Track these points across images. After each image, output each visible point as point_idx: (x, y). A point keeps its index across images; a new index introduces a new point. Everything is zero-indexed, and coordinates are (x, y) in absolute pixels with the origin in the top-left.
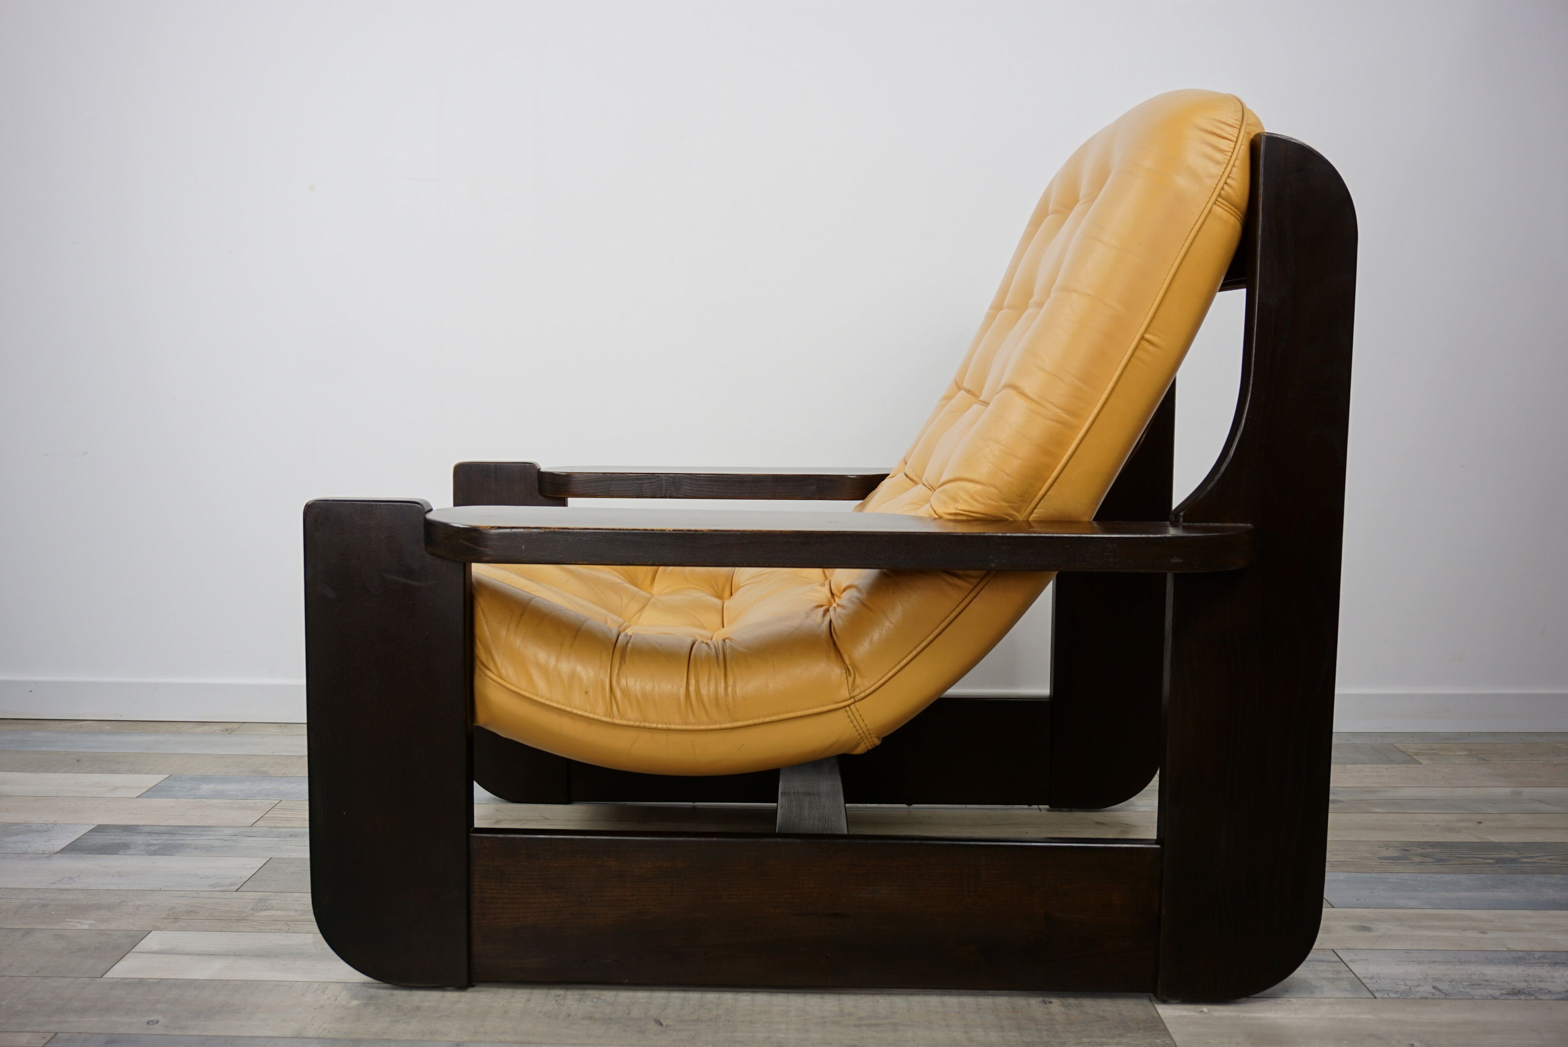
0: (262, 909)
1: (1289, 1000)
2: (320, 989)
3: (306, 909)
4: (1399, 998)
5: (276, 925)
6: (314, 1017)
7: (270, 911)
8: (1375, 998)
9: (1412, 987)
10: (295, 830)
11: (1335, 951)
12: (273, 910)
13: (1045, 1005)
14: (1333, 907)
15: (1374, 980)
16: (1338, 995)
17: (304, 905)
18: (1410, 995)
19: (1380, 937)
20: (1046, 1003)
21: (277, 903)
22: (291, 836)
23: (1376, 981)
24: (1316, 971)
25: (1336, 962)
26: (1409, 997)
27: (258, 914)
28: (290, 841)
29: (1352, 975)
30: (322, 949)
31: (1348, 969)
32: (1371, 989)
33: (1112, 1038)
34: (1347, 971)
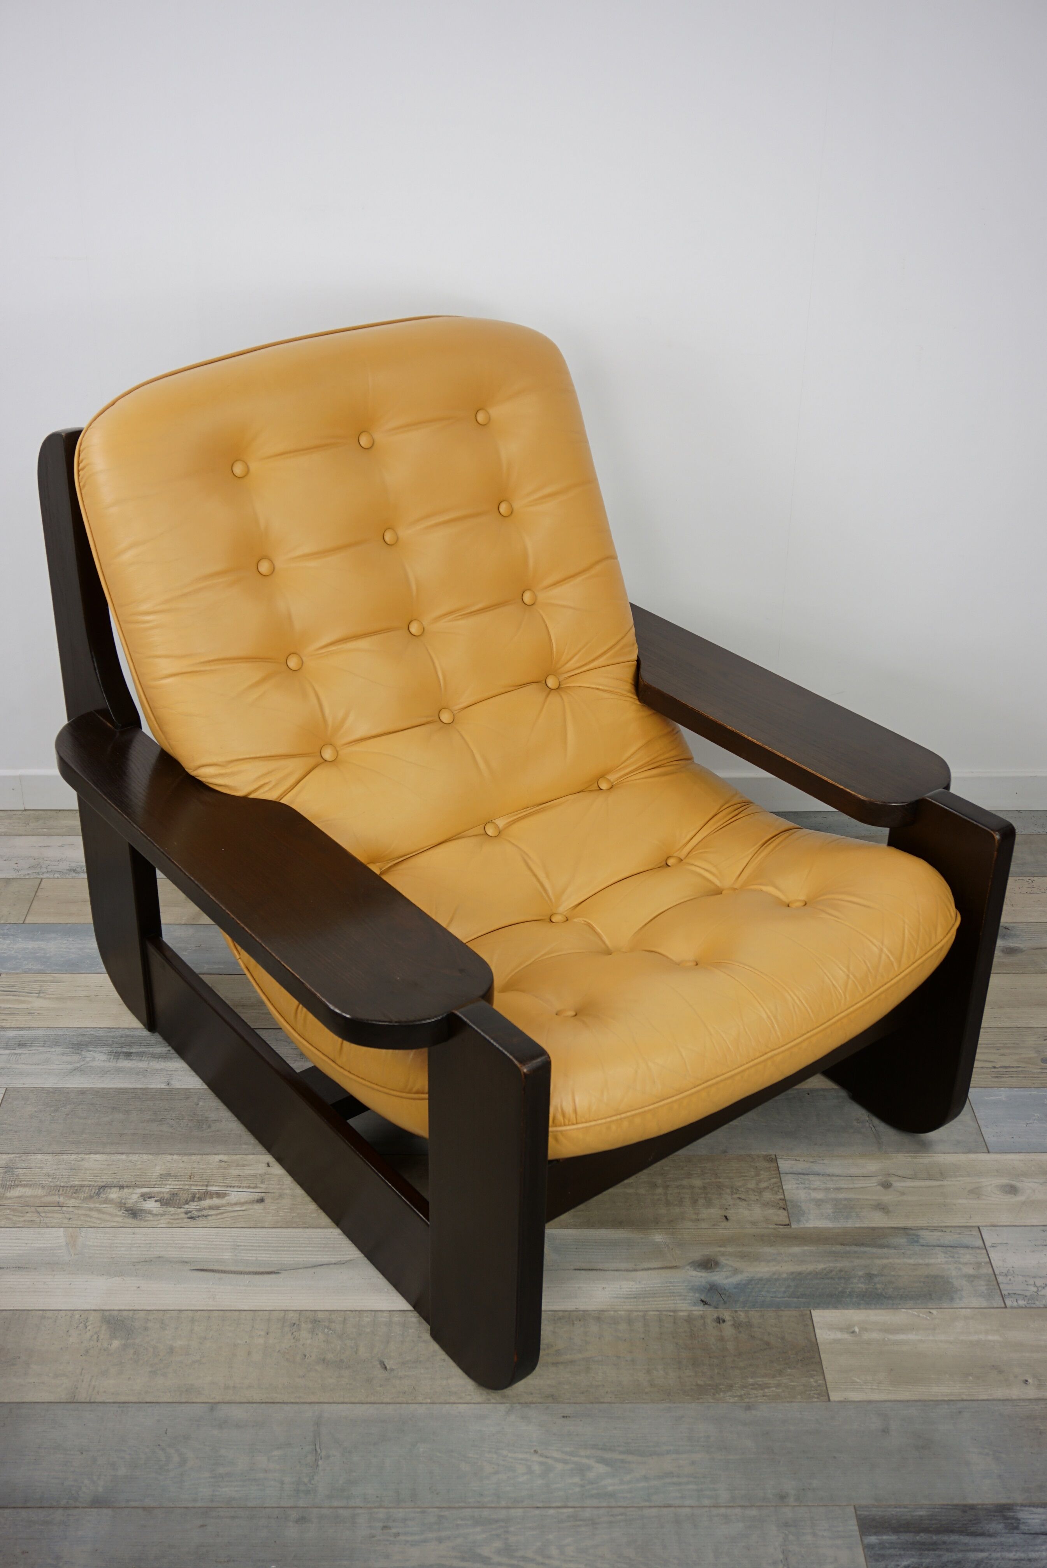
0: (11, 1185)
1: (930, 1312)
2: (81, 1323)
3: (52, 1184)
4: (1026, 1307)
5: (28, 1215)
6: (83, 1369)
7: (19, 1189)
8: (1006, 1307)
9: (1040, 1289)
10: (22, 1032)
11: (981, 1228)
12: (22, 1186)
13: (718, 1324)
14: (989, 1152)
15: (1009, 1277)
16: (975, 1302)
17: (49, 1175)
18: (1037, 1303)
19: (1024, 1203)
20: (719, 1323)
21: (24, 1174)
22: (21, 1045)
23: (1010, 1279)
24: (960, 1263)
25: (978, 1248)
26: (1034, 1306)
27: (8, 1195)
28: (20, 1054)
29: (991, 1270)
30: (75, 1254)
31: (988, 1260)
32: (1003, 1292)
33: (774, 1377)
34: (986, 1263)
